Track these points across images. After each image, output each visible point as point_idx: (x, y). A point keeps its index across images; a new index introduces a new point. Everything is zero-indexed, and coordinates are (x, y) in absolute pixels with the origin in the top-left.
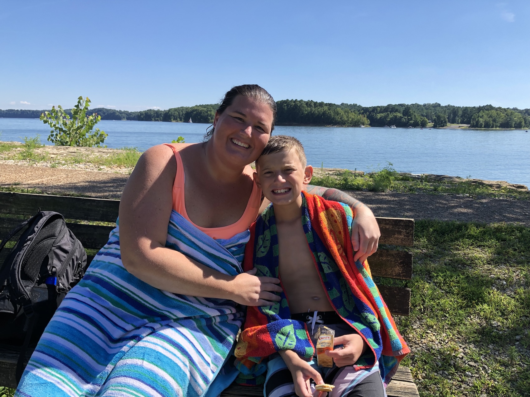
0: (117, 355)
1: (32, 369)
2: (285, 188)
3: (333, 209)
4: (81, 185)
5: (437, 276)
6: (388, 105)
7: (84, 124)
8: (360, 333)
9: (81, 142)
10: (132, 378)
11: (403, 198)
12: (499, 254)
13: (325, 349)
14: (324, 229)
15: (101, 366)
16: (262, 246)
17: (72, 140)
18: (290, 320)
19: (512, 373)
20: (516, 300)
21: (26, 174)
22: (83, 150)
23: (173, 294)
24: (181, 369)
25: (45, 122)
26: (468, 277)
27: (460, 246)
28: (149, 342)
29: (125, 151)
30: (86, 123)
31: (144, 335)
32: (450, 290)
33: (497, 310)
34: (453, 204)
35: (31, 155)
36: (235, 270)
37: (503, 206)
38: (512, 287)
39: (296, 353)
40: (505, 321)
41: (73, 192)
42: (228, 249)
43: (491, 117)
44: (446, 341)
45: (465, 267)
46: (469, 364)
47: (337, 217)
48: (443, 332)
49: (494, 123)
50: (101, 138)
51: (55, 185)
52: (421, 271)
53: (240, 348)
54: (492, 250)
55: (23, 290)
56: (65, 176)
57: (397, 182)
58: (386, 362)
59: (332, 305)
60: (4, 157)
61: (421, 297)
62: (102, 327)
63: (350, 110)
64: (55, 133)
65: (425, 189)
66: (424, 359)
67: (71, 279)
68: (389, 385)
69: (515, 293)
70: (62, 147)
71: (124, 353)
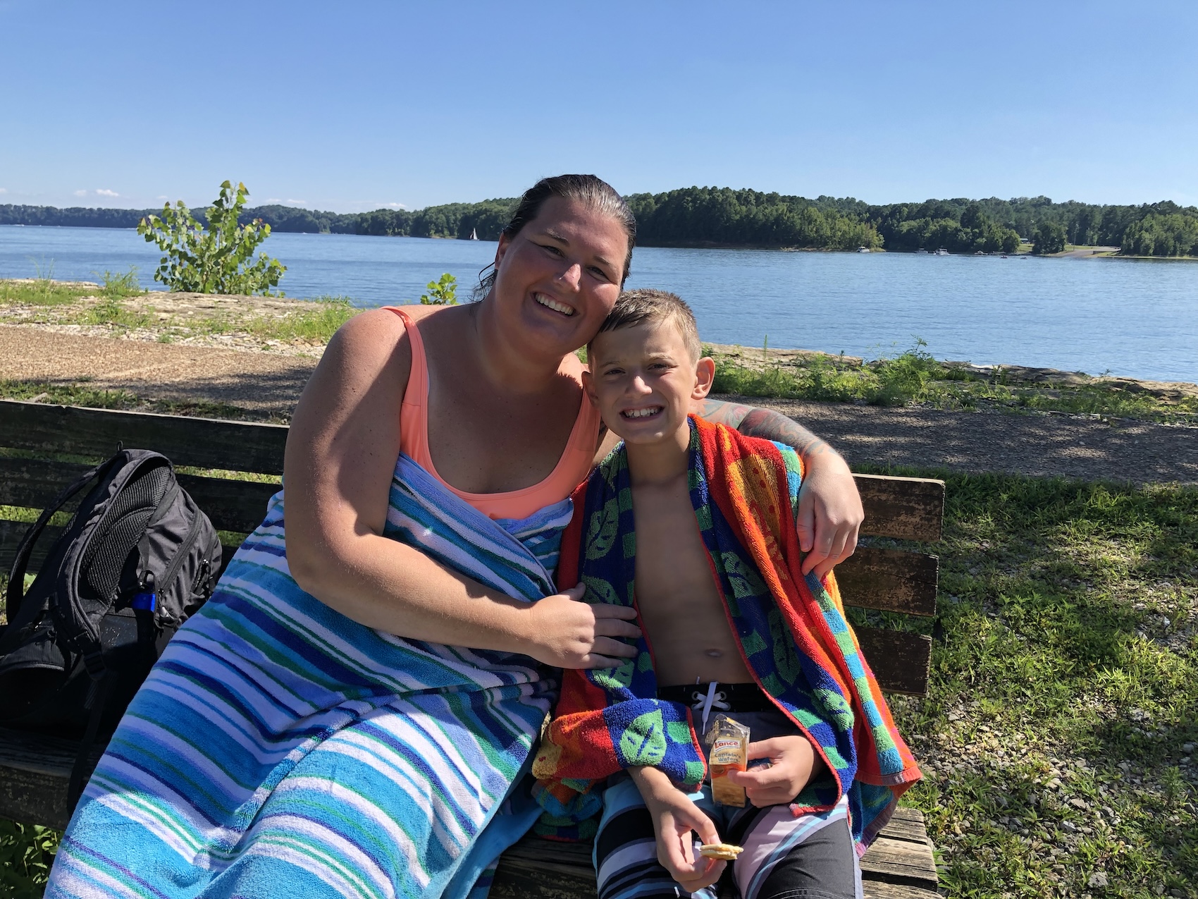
0: (277, 768)
1: (100, 794)
2: (651, 407)
3: (758, 457)
4: (223, 384)
5: (1011, 603)
6: (927, 202)
7: (234, 244)
8: (807, 734)
9: (227, 284)
10: (306, 817)
11: (946, 422)
12: (1158, 555)
13: (728, 767)
14: (737, 501)
15: (244, 789)
16: (598, 534)
17: (207, 279)
18: (654, 700)
19: (1168, 826)
20: (1190, 662)
21: (105, 358)
22: (230, 301)
23: (401, 638)
24: (412, 801)
25: (150, 238)
26: (1082, 606)
27: (1068, 536)
28: (345, 742)
29: (323, 306)
30: (237, 242)
31: (336, 727)
32: (1040, 636)
33: (1145, 682)
34: (1060, 439)
35: (117, 314)
36: (538, 587)
37: (1179, 443)
38: (1184, 632)
39: (666, 773)
40: (1162, 708)
41: (205, 400)
42: (522, 540)
43: (1171, 229)
44: (1023, 751)
45: (1079, 584)
46: (1070, 804)
47: (765, 475)
48: (1017, 730)
49: (1178, 245)
50: (271, 276)
51: (166, 382)
52: (974, 590)
53: (545, 758)
54: (1143, 546)
55: (82, 621)
56: (189, 362)
57: (934, 384)
58: (868, 798)
59: (749, 668)
60: (58, 317)
61: (972, 649)
62: (247, 707)
63: (839, 212)
64: (170, 264)
65: (998, 402)
66: (970, 788)
67: (188, 598)
68: (871, 848)
69: (1190, 646)
70: (187, 295)
71: (292, 765)
